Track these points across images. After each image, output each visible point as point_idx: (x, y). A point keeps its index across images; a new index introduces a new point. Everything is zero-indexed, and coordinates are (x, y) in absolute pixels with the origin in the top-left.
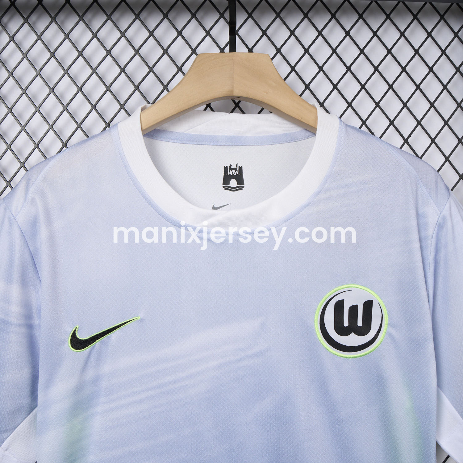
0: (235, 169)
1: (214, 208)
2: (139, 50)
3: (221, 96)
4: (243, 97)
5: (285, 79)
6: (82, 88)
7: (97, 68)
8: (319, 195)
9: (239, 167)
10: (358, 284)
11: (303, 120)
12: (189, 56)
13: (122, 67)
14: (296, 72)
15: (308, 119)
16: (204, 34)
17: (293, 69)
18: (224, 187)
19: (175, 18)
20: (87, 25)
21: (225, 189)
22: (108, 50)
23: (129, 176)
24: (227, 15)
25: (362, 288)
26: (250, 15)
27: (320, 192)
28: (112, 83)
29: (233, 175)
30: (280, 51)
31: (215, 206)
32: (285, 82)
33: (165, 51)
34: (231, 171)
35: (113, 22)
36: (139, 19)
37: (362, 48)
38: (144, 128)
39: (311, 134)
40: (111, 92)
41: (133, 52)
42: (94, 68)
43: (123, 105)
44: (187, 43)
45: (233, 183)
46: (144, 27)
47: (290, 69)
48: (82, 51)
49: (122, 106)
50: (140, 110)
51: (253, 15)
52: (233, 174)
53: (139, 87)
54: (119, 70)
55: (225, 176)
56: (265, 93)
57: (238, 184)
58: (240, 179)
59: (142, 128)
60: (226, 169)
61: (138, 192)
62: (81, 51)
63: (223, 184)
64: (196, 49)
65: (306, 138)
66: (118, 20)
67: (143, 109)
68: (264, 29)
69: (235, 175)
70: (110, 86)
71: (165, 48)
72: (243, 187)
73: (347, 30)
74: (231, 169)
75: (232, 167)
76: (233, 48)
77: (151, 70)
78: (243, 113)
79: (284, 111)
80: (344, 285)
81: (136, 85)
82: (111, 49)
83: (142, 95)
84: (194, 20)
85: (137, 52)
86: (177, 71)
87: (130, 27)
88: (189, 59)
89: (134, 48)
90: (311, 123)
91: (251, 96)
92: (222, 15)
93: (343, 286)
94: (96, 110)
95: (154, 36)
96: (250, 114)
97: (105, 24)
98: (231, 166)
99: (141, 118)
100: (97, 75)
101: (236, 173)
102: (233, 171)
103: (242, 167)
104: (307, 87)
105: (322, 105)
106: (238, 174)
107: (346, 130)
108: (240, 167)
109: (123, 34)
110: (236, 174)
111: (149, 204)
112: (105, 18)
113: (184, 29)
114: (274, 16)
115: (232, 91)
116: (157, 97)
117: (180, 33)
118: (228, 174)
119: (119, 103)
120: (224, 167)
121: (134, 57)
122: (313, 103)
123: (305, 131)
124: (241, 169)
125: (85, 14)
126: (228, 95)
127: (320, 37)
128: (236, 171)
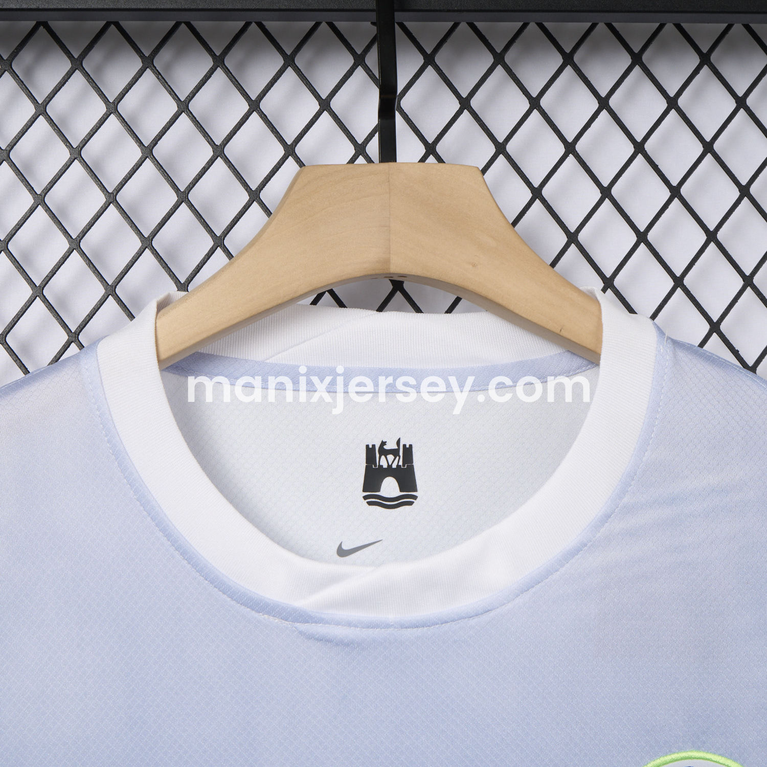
0: (395, 452)
1: (342, 552)
2: (153, 148)
3: (358, 274)
4: (414, 275)
5: (515, 223)
6: (8, 244)
7: (46, 194)
8: (607, 524)
9: (405, 446)
10: (708, 750)
11: (564, 333)
12: (278, 163)
13: (110, 191)
14: (544, 202)
15: (580, 332)
16: (316, 107)
17: (537, 193)
18: (365, 498)
19: (241, 65)
20: (23, 82)
21: (370, 503)
22: (75, 147)
23: (125, 478)
24: (372, 59)
25: (721, 761)
26: (429, 60)
27: (610, 517)
28: (86, 230)
29: (390, 466)
30: (505, 148)
31: (345, 547)
32: (515, 231)
33: (219, 151)
34: (383, 457)
35: (86, 75)
36: (152, 70)
37: (708, 138)
38: (163, 356)
39: (585, 362)
40: (83, 254)
41: (137, 153)
42: (38, 193)
43: (111, 286)
44: (272, 131)
45: (390, 487)
46: (166, 89)
47: (529, 195)
48: (8, 149)
49: (111, 290)
50: (155, 310)
51: (438, 60)
52: (390, 464)
53: (152, 240)
54: (102, 199)
55: (368, 469)
56: (471, 266)
57: (401, 490)
58: (406, 478)
59: (158, 356)
60: (370, 452)
61: (149, 519)
62: (6, 150)
63: (364, 490)
64: (296, 146)
65: (571, 373)
66: (99, 69)
67: (162, 306)
68: (464, 94)
69: (394, 466)
70: (78, 239)
71: (218, 142)
72: (415, 497)
73: (672, 94)
74: (384, 452)
75: (386, 447)
76: (388, 152)
77: (183, 197)
78: (418, 310)
79: (517, 311)
80: (674, 753)
81: (146, 236)
82: (81, 146)
83: (159, 262)
84: (290, 71)
85: (148, 152)
86: (249, 201)
87: (130, 88)
88: (278, 170)
89: (141, 143)
90: (587, 341)
91: (435, 275)
92: (359, 61)
93: (670, 754)
94: (44, 299)
95: (191, 113)
96: (431, 315)
97: (67, 81)
98: (383, 443)
99: (158, 329)
100: (48, 210)
101: (396, 462)
102: (388, 457)
103: (411, 446)
104: (572, 238)
105: (608, 283)
106: (401, 463)
107: (675, 356)
108: (408, 446)
109: (113, 108)
110: (398, 466)
111: (176, 549)
112: (67, 65)
113: (264, 95)
114: (489, 60)
115: (387, 261)
116: (198, 265)
117: (255, 106)
118: (376, 466)
119: (101, 282)
120: (367, 446)
121: (141, 165)
122: (589, 288)
123: (568, 355)
124: (408, 451)
125: (15, 56)
126: (377, 272)
127: (604, 113)
128: (398, 458)
